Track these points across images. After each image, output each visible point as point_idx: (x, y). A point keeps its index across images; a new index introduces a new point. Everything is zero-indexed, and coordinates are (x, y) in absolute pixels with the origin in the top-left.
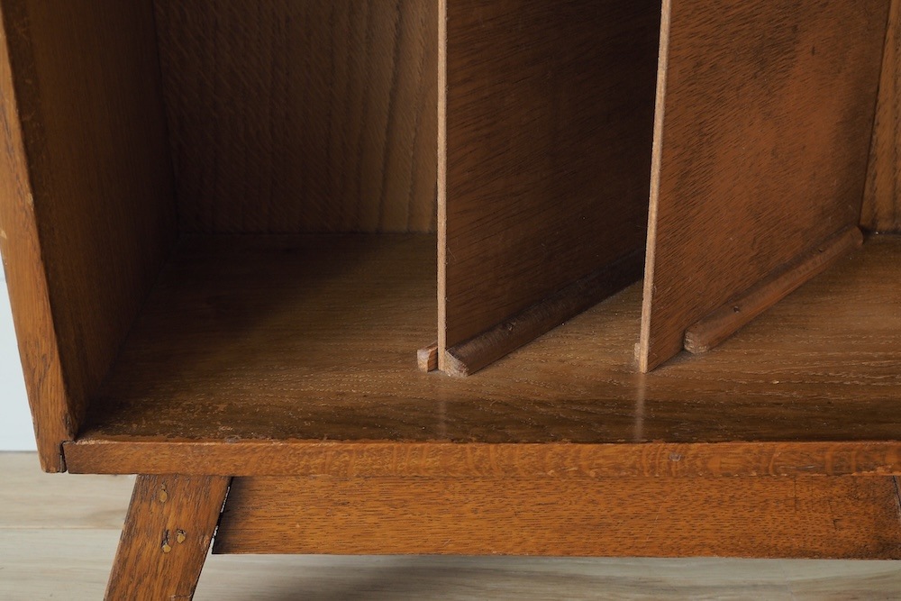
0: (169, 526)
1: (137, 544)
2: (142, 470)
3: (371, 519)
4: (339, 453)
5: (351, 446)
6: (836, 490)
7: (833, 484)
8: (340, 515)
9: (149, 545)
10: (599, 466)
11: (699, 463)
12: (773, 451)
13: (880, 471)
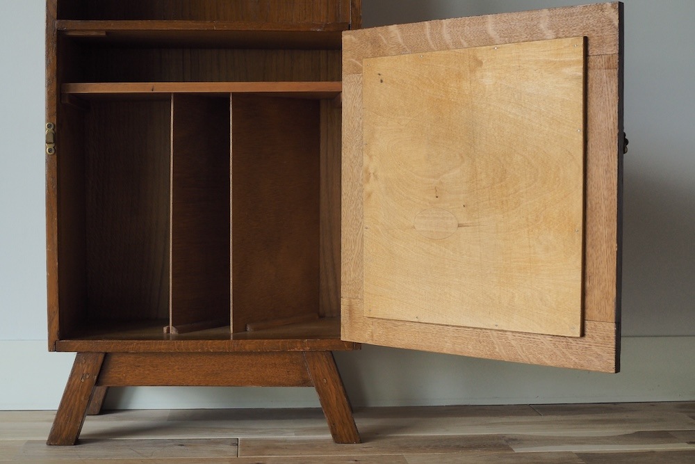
0: (85, 372)
1: (74, 379)
2: (79, 350)
3: (147, 372)
4: (137, 344)
5: (141, 341)
6: (286, 360)
7: (285, 358)
8: (137, 371)
9: (77, 380)
10: (213, 348)
11: (242, 346)
12: (264, 342)
13: (296, 349)
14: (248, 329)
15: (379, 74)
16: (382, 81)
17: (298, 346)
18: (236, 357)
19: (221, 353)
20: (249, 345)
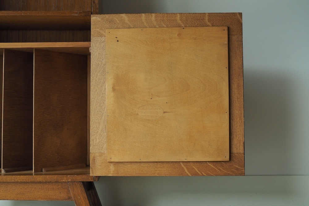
13: (64, 181)
14: (43, 171)
15: (117, 38)
16: (118, 41)
17: (64, 179)
18: (33, 184)
19: (24, 182)
20: (39, 178)
